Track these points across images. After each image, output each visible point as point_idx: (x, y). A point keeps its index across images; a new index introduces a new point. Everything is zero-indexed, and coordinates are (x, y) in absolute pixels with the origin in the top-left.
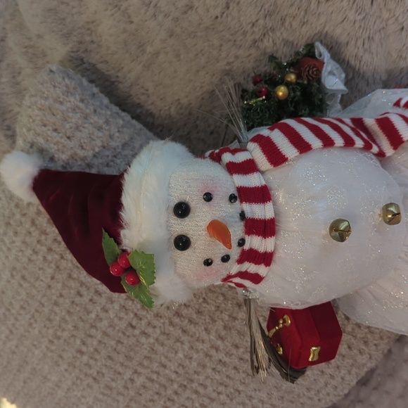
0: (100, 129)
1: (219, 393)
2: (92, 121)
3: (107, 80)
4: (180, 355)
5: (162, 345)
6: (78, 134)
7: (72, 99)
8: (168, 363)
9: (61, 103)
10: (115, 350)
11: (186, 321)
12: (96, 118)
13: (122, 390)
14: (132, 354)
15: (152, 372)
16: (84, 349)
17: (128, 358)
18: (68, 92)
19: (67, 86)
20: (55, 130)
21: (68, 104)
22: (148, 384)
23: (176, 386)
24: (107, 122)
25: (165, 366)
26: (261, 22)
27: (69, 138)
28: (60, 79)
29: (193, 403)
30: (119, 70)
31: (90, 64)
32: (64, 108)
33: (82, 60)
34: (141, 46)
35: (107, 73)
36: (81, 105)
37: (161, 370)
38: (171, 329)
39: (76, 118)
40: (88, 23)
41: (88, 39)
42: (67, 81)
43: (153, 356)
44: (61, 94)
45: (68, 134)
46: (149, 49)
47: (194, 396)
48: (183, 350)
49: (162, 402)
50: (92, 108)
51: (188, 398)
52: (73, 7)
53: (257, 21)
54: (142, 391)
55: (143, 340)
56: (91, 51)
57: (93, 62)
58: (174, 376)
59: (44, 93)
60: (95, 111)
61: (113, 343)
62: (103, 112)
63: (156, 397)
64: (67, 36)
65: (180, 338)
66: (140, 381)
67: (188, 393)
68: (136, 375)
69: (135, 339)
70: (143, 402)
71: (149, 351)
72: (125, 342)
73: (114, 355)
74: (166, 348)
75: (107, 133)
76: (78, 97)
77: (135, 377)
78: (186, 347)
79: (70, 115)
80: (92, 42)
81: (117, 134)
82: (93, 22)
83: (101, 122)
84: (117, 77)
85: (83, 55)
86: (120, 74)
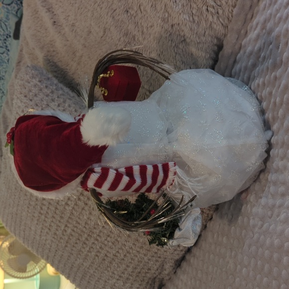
0: (47, 96)
1: (108, 241)
2: (44, 92)
3: (62, 71)
4: (85, 218)
5: (76, 211)
6: (35, 98)
7: (34, 80)
8: (81, 222)
9: (29, 83)
10: (55, 213)
11: (86, 199)
12: (46, 90)
13: (61, 236)
14: (63, 215)
15: (74, 226)
16: (42, 212)
17: (61, 217)
18: (33, 77)
19: (33, 74)
20: (26, 96)
21: (32, 83)
22: (73, 234)
23: (86, 235)
24: (52, 92)
25: (79, 223)
26: (122, 39)
27: (31, 100)
28: (30, 71)
29: (96, 246)
30: (67, 66)
31: (53, 62)
32: (29, 85)
33: (49, 60)
34: (74, 53)
35: (61, 67)
36: (39, 84)
37: (77, 225)
38: (79, 202)
39: (35, 90)
40: (51, 41)
41: (52, 49)
42: (33, 72)
43: (73, 217)
44: (29, 78)
45: (31, 98)
46: (78, 54)
47: (96, 242)
48: (86, 215)
49: (81, 245)
50: (44, 85)
51: (93, 243)
52: (43, 34)
53: (120, 38)
54: (71, 237)
55: (67, 207)
56: (54, 56)
57: (55, 61)
58: (84, 229)
59: (22, 77)
60: (46, 87)
61: (54, 209)
62: (51, 87)
63: (78, 241)
64: (42, 48)
65: (84, 207)
66: (69, 231)
67: (92, 240)
68: (67, 228)
69: (63, 207)
70: (73, 244)
71: (70, 215)
72: (59, 208)
73: (55, 215)
74: (78, 213)
75: (50, 98)
76: (37, 80)
77: (66, 228)
78: (87, 213)
79: (33, 88)
80: (54, 51)
81: (57, 99)
82: (53, 41)
83: (48, 92)
84: (67, 69)
85: (50, 58)
86: (68, 68)
